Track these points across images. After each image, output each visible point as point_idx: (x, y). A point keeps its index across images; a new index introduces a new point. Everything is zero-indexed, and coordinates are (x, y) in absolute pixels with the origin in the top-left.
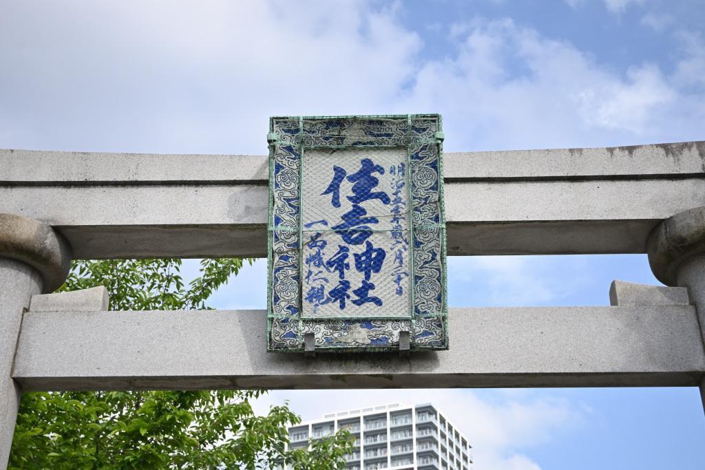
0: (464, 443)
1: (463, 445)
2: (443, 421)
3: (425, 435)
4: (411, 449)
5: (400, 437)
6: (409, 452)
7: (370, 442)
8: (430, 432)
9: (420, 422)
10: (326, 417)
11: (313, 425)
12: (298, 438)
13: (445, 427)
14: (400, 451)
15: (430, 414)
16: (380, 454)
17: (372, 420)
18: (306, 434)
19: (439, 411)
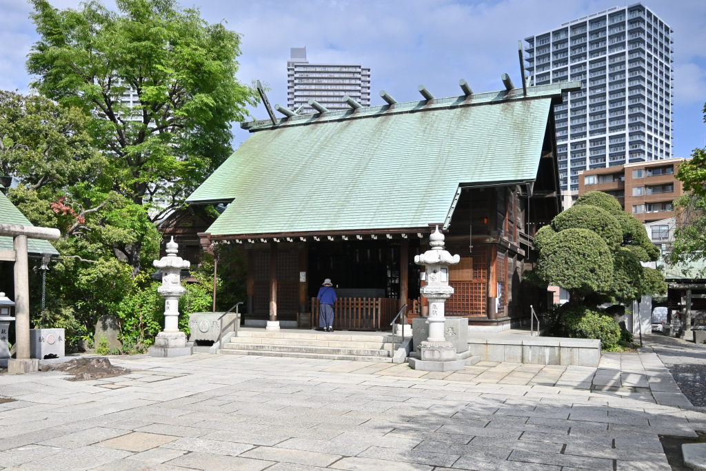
0: (667, 29)
1: (665, 31)
2: (649, 14)
3: (634, 27)
4: (624, 38)
5: (616, 31)
6: (622, 41)
7: (594, 38)
8: (639, 24)
9: (631, 18)
10: (562, 25)
11: (553, 32)
12: (543, 43)
13: (651, 19)
14: (616, 41)
15: (639, 11)
16: (601, 46)
17: (595, 22)
18: (549, 39)
19: (647, 8)
